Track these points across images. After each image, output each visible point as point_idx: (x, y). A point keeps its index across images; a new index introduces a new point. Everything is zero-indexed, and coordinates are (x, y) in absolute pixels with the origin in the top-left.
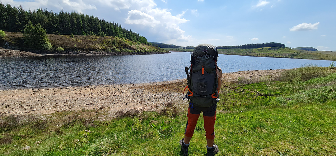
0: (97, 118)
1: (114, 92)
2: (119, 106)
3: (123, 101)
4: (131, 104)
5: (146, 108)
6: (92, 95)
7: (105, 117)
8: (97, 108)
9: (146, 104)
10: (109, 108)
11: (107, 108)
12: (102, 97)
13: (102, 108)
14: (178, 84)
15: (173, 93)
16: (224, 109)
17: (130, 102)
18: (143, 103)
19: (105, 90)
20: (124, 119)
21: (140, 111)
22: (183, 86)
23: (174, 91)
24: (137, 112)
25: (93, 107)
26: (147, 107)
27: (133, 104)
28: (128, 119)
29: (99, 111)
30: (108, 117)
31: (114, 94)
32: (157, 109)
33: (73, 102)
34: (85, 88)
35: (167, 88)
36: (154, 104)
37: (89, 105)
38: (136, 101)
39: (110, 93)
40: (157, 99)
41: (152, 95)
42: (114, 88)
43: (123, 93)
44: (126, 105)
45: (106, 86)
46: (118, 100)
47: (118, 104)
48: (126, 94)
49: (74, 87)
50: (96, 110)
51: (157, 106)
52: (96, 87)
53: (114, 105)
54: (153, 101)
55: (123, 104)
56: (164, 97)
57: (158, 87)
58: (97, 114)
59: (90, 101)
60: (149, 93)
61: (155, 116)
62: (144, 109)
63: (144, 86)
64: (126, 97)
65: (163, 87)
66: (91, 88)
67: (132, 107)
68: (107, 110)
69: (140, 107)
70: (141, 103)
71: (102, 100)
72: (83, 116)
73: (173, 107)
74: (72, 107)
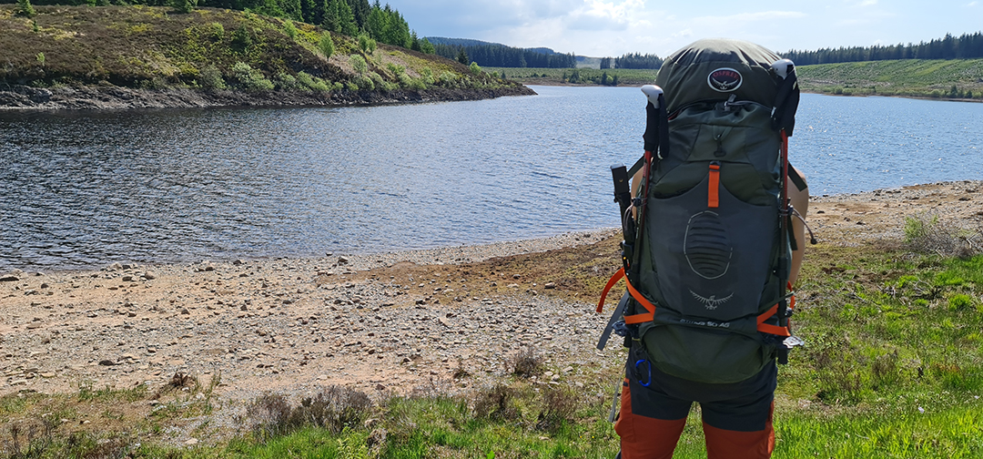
0: (157, 433)
1: (242, 299)
2: (269, 371)
3: (287, 348)
4: (326, 363)
5: (404, 382)
6: (133, 315)
7: (194, 426)
8: (154, 382)
9: (406, 361)
10: (216, 382)
11: (205, 380)
12: (178, 324)
13: (179, 382)
14: (570, 256)
15: (546, 307)
16: (821, 396)
17: (324, 348)
18: (391, 355)
19: (199, 291)
20: (295, 438)
21: (374, 396)
22: (596, 269)
23: (551, 291)
24: (359, 401)
25: (137, 376)
26: (411, 377)
27: (338, 360)
28: (312, 441)
29: (167, 399)
30: (209, 430)
31: (244, 308)
32: (464, 386)
33: (33, 353)
34: (95, 276)
35: (516, 278)
36: (446, 361)
37: (112, 364)
38: (352, 343)
39: (220, 303)
40: (461, 333)
41: (436, 312)
42: (241, 276)
43: (288, 302)
44: (302, 364)
45: (200, 270)
46: (261, 338)
47: (264, 361)
48: (303, 310)
49: (38, 275)
50: (151, 391)
51: (460, 374)
52: (150, 273)
53: (239, 368)
54: (444, 347)
55: (287, 362)
56: (501, 322)
57: (467, 273)
58: (156, 414)
59: (120, 344)
60: (421, 302)
61: (450, 425)
62: (397, 388)
63: (398, 267)
64: (305, 323)
65: (493, 273)
66: (127, 279)
67: (334, 375)
68: (208, 392)
69: (376, 378)
70: (381, 355)
71: (183, 341)
72: (82, 422)
73: (543, 377)
74: (29, 375)
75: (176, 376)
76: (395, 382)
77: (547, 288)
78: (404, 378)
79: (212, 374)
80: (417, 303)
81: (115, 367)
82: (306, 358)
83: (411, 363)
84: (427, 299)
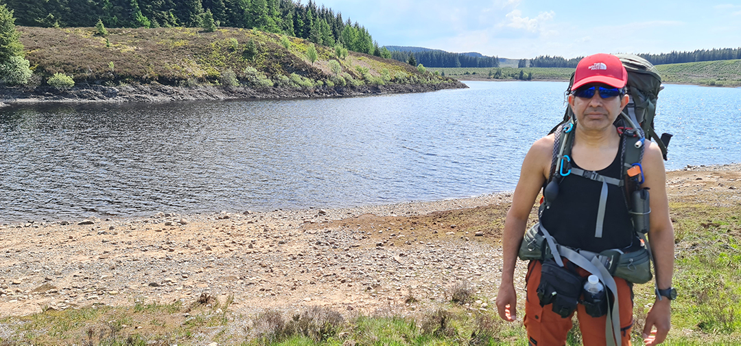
0: (188, 337)
1: (249, 240)
2: (268, 294)
3: (282, 276)
4: (310, 289)
5: (368, 305)
6: (171, 251)
7: (215, 333)
8: (187, 299)
9: (369, 288)
10: (230, 301)
11: (222, 299)
12: (204, 257)
13: (204, 300)
14: (495, 211)
15: (475, 250)
17: (309, 278)
18: (358, 284)
19: (218, 234)
21: (346, 315)
23: (480, 238)
24: (335, 318)
25: (175, 296)
26: (373, 302)
27: (318, 287)
29: (195, 313)
30: (225, 336)
31: (251, 247)
32: (413, 309)
33: (103, 276)
34: (146, 222)
35: (452, 227)
36: (399, 290)
37: (158, 286)
38: (329, 274)
39: (234, 242)
40: (411, 268)
41: (392, 252)
42: (249, 223)
43: (282, 243)
44: (292, 289)
45: (220, 218)
46: (263, 269)
47: (265, 286)
48: (294, 249)
49: (107, 220)
50: (185, 306)
51: (410, 300)
52: (184, 220)
53: (247, 290)
54: (398, 279)
55: (281, 287)
56: (441, 261)
57: (415, 223)
58: (188, 323)
59: (163, 271)
60: (380, 245)
61: (403, 339)
62: (362, 309)
63: (363, 217)
64: (294, 258)
65: (435, 224)
66: (168, 224)
67: (316, 298)
68: (224, 308)
69: (347, 301)
70: (350, 284)
71: (207, 270)
72: (136, 328)
73: (475, 304)
74: (100, 292)
75: (202, 296)
76: (361, 304)
77: (477, 235)
78: (368, 302)
79: (227, 295)
80: (377, 245)
81: (160, 288)
82: (295, 285)
83: (373, 290)
84: (385, 242)
